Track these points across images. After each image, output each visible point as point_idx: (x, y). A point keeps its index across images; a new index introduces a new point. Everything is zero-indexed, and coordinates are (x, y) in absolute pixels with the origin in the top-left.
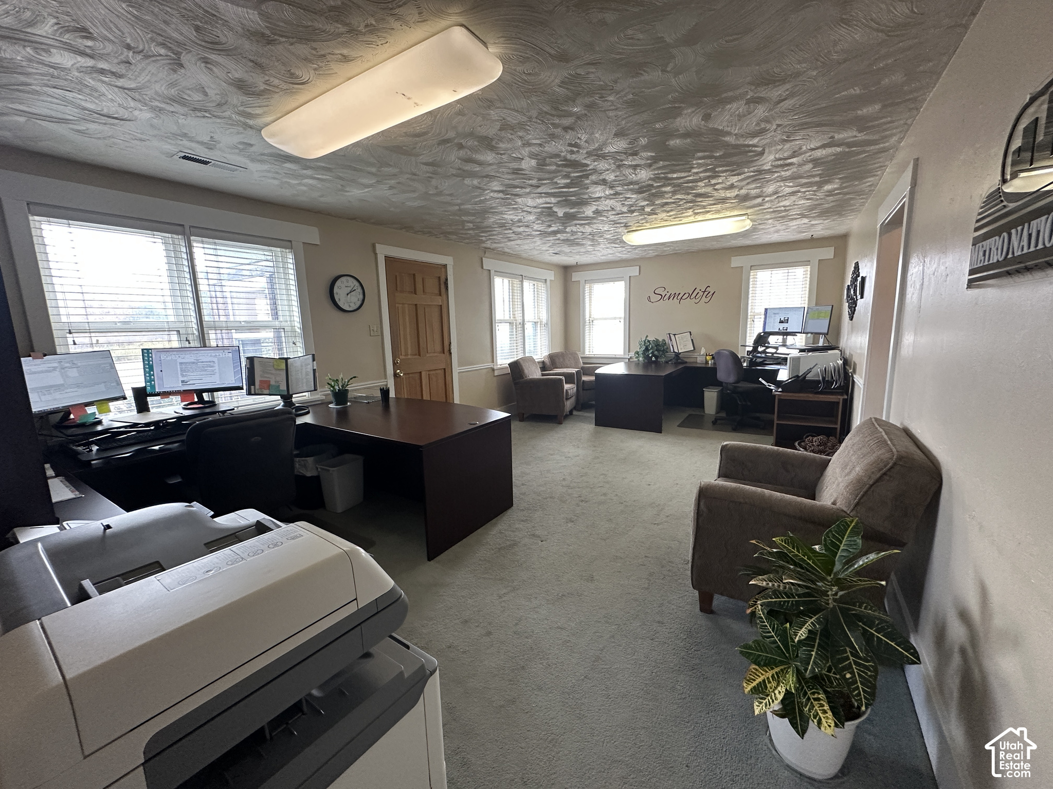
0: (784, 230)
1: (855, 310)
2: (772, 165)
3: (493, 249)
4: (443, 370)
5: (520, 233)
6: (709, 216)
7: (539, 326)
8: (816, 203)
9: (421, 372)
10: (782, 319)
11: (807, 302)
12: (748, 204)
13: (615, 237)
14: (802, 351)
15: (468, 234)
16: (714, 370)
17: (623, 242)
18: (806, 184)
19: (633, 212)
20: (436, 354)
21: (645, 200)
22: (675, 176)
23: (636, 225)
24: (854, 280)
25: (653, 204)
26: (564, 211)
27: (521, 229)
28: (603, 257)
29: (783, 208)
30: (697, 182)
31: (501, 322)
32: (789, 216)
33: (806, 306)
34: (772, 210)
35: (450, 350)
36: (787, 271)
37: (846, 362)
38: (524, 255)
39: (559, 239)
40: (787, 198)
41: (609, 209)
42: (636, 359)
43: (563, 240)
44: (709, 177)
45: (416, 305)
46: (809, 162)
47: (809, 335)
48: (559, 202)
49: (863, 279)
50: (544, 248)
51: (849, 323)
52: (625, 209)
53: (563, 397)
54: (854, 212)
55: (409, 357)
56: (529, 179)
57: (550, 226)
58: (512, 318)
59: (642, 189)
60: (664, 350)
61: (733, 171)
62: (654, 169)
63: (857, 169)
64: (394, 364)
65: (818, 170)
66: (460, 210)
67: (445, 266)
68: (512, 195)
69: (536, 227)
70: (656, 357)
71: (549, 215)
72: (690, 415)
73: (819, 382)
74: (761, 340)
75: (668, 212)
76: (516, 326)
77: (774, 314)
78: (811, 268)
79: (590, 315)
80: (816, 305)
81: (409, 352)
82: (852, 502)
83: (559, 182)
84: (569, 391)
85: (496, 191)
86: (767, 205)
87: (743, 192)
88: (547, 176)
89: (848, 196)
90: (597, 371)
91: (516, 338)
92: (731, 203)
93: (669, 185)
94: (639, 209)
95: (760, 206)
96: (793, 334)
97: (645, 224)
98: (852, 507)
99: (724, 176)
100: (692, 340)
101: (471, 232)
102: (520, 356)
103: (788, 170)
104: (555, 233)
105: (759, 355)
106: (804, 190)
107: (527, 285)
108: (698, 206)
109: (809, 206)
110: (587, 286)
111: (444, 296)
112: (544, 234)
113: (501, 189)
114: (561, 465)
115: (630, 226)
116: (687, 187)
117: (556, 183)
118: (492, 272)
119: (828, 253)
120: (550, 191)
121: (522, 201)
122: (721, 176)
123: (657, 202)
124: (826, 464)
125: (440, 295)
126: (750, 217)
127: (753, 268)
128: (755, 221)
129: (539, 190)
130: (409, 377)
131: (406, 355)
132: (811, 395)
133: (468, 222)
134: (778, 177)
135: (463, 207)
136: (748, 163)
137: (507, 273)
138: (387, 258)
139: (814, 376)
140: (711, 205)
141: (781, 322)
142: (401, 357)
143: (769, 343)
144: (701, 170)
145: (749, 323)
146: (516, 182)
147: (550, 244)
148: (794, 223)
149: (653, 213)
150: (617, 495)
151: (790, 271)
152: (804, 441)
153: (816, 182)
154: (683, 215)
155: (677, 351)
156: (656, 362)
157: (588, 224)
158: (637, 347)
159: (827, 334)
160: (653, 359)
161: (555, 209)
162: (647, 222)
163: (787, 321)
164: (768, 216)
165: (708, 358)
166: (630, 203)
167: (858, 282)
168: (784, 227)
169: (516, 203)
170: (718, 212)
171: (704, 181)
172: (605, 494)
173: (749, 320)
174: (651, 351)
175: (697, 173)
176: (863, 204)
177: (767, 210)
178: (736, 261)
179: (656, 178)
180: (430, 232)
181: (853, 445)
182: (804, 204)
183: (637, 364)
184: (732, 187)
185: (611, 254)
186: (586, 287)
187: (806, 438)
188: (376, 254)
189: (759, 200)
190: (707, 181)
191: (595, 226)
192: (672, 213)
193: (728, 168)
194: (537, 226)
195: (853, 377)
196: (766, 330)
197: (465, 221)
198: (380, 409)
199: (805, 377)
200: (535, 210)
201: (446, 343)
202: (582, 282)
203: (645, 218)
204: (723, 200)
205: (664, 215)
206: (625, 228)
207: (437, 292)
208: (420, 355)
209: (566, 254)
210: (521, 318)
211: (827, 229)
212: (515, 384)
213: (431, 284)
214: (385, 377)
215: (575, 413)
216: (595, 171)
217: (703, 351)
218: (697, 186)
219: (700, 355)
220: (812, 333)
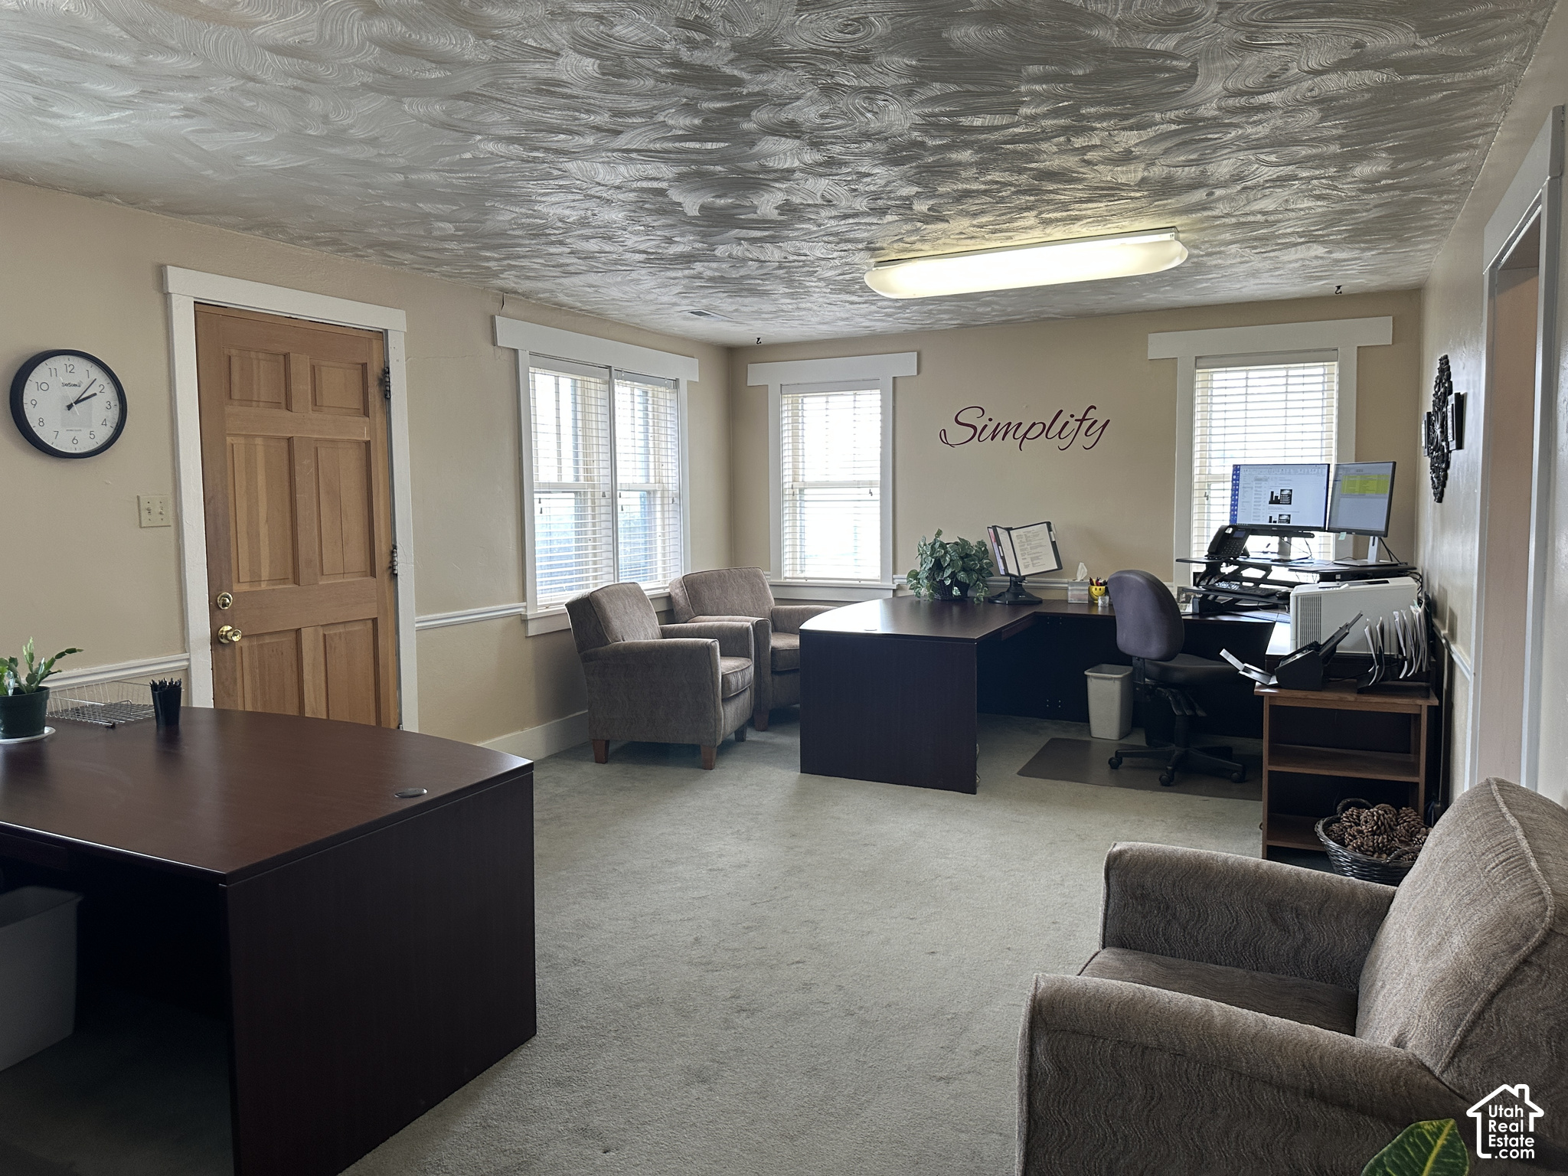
0: (1270, 270)
1: (1446, 477)
2: (1219, 109)
3: (526, 295)
4: (370, 624)
5: (588, 256)
6: (1078, 229)
7: (658, 501)
8: (1338, 207)
9: (298, 631)
10: (1277, 493)
11: (1334, 452)
12: (1173, 202)
13: (848, 277)
14: (1326, 577)
15: (446, 249)
16: (1108, 623)
17: (865, 289)
18: (1309, 158)
19: (883, 212)
20: (349, 579)
21: (911, 182)
22: (978, 122)
23: (895, 246)
24: (1441, 401)
25: (933, 194)
26: (700, 201)
27: (593, 246)
28: (824, 327)
29: (1259, 217)
30: (1037, 141)
31: (550, 489)
32: (1278, 237)
33: (1333, 463)
34: (1234, 220)
35: (392, 568)
36: (1284, 373)
37: (1432, 608)
38: (614, 314)
39: (699, 276)
40: (1267, 192)
41: (820, 201)
42: (912, 592)
43: (711, 279)
44: (1064, 130)
45: (290, 440)
46: (1311, 104)
47: (1343, 535)
48: (680, 178)
49: (1461, 400)
50: (665, 299)
51: (1435, 507)
52: (861, 204)
53: (715, 694)
54: (1431, 233)
55: (264, 586)
56: (588, 112)
57: (670, 241)
58: (582, 480)
59: (897, 154)
60: (982, 569)
61: (1126, 117)
62: (922, 102)
63: (1431, 129)
64: (215, 607)
65: (1335, 127)
66: (407, 184)
67: (382, 335)
68: (547, 150)
69: (631, 241)
70: (964, 587)
71: (661, 212)
72: (1053, 741)
73: (1367, 660)
74: (1227, 544)
75: (975, 215)
76: (593, 502)
77: (1257, 480)
78: (1340, 367)
79: (795, 475)
80: (1358, 458)
81: (265, 573)
82: (1445, 1042)
83: (671, 122)
84: (733, 679)
85: (500, 139)
86: (1221, 209)
87: (1157, 171)
88: (636, 104)
89: (1412, 195)
90: (810, 625)
91: (594, 532)
92: (1132, 198)
93: (967, 145)
94: (897, 206)
95: (1205, 209)
96: (1305, 532)
97: (918, 246)
98: (1445, 1059)
99: (1103, 129)
100: (1054, 544)
101: (453, 245)
102: (605, 581)
103: (1260, 122)
104: (687, 259)
105: (1223, 585)
106: (1305, 174)
107: (623, 392)
108: (1048, 202)
109: (1323, 214)
110: (787, 401)
111: (378, 418)
112: (656, 261)
113: (513, 132)
114: (696, 894)
115: (883, 249)
116: (1015, 152)
117: (664, 124)
118: (523, 357)
119: (1378, 331)
120: (651, 146)
121: (579, 168)
122: (1096, 129)
123: (941, 190)
124: (1380, 909)
125: (366, 414)
126: (1181, 235)
127: (1200, 363)
128: (1196, 247)
129: (621, 141)
130: (261, 646)
131: (255, 580)
132: (1350, 697)
133: (440, 218)
134: (1239, 138)
135: (414, 177)
136: (1161, 100)
137: (568, 360)
138: (203, 310)
139: (1354, 647)
140: (1081, 202)
141: (1275, 501)
142: (236, 588)
143: (1246, 554)
144: (1043, 109)
145: (1196, 501)
146: (553, 117)
147: (679, 289)
148: (1292, 255)
149: (935, 216)
150: (840, 988)
151: (1291, 373)
152: (1338, 820)
153: (1334, 157)
154: (1015, 224)
155: (1013, 571)
156: (962, 600)
157: (773, 240)
158: (915, 561)
159: (1386, 536)
160: (956, 591)
161: (675, 195)
162: (923, 240)
163: (1288, 499)
164: (1228, 236)
165: (1096, 590)
166: (872, 188)
167: (1450, 407)
168: (1267, 264)
169: (565, 174)
170: (1101, 219)
171: (1056, 140)
172: (807, 987)
173: (1196, 494)
174: (948, 572)
175: (1034, 118)
176: (1450, 216)
177: (1224, 220)
178: (1161, 345)
179: (930, 125)
180: (334, 242)
181: (1447, 860)
182: (1310, 208)
183: (915, 605)
184: (1126, 157)
185: (843, 319)
186: (785, 401)
187: (1343, 811)
188: (166, 296)
189: (1200, 195)
190: (1062, 139)
191: (788, 246)
192: (984, 219)
193: (1111, 109)
194: (635, 238)
195: (1450, 650)
196: (1239, 522)
197: (429, 214)
198: (148, 744)
199: (1334, 648)
200: (621, 197)
201: (382, 548)
202: (772, 391)
203: (918, 230)
204: (1110, 192)
205: (964, 223)
206: (869, 253)
207: (356, 403)
208: (296, 581)
209: (726, 316)
210: (608, 480)
211: (1371, 272)
212: (587, 659)
213: (338, 382)
214: (184, 645)
215: (752, 735)
216: (762, 98)
217: (1082, 574)
218: (1039, 152)
219: (1073, 584)
220: (1349, 531)
